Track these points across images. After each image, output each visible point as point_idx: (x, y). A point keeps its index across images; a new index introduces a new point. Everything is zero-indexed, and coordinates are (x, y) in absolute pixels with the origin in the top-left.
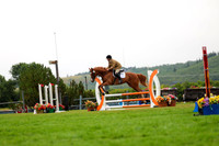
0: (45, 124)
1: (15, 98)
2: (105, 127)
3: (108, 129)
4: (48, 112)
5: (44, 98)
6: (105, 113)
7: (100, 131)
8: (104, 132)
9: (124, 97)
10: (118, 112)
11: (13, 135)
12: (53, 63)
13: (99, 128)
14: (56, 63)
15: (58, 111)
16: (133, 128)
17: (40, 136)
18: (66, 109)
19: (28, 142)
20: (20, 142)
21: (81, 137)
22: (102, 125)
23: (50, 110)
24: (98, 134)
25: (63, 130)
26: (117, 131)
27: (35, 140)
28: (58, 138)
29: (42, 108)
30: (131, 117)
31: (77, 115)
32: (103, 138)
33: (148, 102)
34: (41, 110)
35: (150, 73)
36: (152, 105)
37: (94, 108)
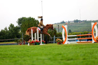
0: (32, 51)
1: (19, 36)
2: (64, 54)
3: (65, 55)
4: (36, 44)
5: (34, 37)
6: (67, 46)
7: (61, 56)
8: (62, 57)
9: (79, 37)
10: (74, 45)
11: (13, 57)
12: (40, 17)
13: (60, 54)
14: (41, 17)
15: (41, 44)
16: (79, 54)
17: (28, 58)
18: (46, 43)
19: (20, 61)
20: (16, 61)
21: (50, 59)
22: (62, 53)
23: (37, 43)
24: (59, 57)
25: (41, 55)
26: (70, 56)
27: (25, 60)
28: (37, 59)
29: (33, 42)
30: (80, 48)
31: (51, 47)
32: (62, 60)
33: (91, 40)
34: (32, 43)
35: (93, 24)
36: (93, 41)
37: (61, 43)
